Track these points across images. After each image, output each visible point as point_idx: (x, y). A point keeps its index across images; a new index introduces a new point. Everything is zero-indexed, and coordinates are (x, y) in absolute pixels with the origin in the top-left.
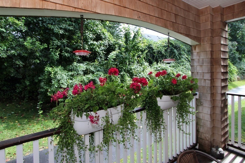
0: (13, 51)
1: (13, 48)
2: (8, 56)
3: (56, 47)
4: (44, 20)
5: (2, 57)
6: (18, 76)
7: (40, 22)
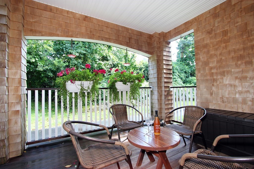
0: (47, 67)
1: (46, 65)
2: (44, 70)
3: (74, 65)
4: (67, 47)
5: (40, 70)
6: (50, 84)
7: (64, 48)
